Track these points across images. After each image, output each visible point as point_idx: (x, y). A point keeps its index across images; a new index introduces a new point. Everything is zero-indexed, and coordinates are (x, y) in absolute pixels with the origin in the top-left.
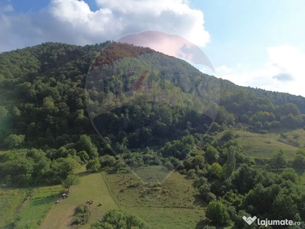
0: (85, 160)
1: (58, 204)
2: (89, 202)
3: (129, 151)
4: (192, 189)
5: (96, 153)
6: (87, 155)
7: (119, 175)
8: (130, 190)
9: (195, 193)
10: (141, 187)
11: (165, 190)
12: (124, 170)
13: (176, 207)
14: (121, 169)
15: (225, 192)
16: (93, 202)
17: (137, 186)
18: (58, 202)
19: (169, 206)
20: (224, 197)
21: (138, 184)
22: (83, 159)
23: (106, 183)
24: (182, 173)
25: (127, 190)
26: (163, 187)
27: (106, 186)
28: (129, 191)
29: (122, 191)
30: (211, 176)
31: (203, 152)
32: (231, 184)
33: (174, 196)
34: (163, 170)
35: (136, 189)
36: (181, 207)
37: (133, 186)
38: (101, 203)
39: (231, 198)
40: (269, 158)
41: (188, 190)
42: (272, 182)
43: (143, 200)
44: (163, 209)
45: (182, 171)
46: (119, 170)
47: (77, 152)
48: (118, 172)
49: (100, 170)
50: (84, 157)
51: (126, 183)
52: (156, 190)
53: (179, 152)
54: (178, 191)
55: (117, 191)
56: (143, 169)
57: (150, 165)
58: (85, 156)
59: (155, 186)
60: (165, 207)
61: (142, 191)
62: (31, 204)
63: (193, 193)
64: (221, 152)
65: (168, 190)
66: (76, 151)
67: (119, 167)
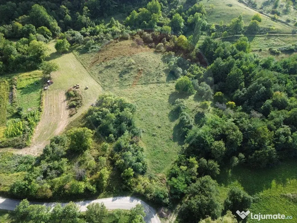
0: (48, 37)
1: (47, 91)
2: (76, 87)
3: (93, 22)
4: (162, 64)
5: (58, 28)
6: (48, 30)
7: (92, 54)
8: (108, 70)
9: (165, 68)
10: (118, 67)
11: (140, 68)
12: (95, 48)
13: (151, 83)
14: (93, 48)
15: (190, 65)
16: (78, 86)
17: (114, 66)
18: (47, 89)
19: (145, 83)
20: (188, 70)
21: (114, 64)
22: (46, 36)
23: (82, 64)
24: (151, 47)
25: (105, 71)
26: (137, 65)
27: (84, 68)
28: (107, 72)
29: (101, 72)
30: (177, 49)
31: (169, 20)
32: (195, 57)
33: (148, 73)
34: (133, 45)
35: (113, 69)
36: (155, 83)
37: (110, 66)
38: (87, 87)
39: (195, 72)
40: (228, 25)
41: (159, 66)
42: (228, 54)
43: (122, 80)
44: (140, 85)
45: (150, 44)
46: (91, 49)
47: (36, 28)
48: (90, 51)
49: (71, 50)
50: (46, 34)
51: (102, 63)
52: (132, 68)
53: (146, 22)
54: (151, 67)
55: (97, 72)
56: (113, 46)
57: (119, 41)
58: (47, 32)
59: (130, 65)
60: (142, 84)
61: (119, 71)
62: (21, 93)
63: (163, 68)
64: (186, 19)
65: (142, 68)
66: (34, 26)
67: (89, 45)
